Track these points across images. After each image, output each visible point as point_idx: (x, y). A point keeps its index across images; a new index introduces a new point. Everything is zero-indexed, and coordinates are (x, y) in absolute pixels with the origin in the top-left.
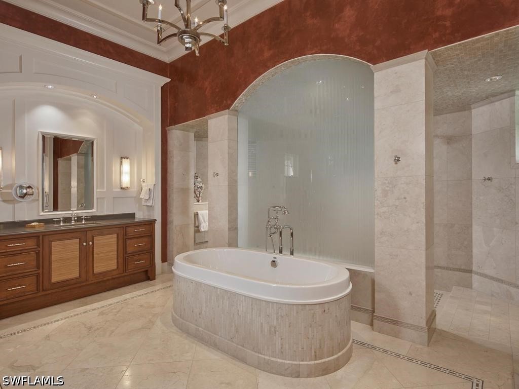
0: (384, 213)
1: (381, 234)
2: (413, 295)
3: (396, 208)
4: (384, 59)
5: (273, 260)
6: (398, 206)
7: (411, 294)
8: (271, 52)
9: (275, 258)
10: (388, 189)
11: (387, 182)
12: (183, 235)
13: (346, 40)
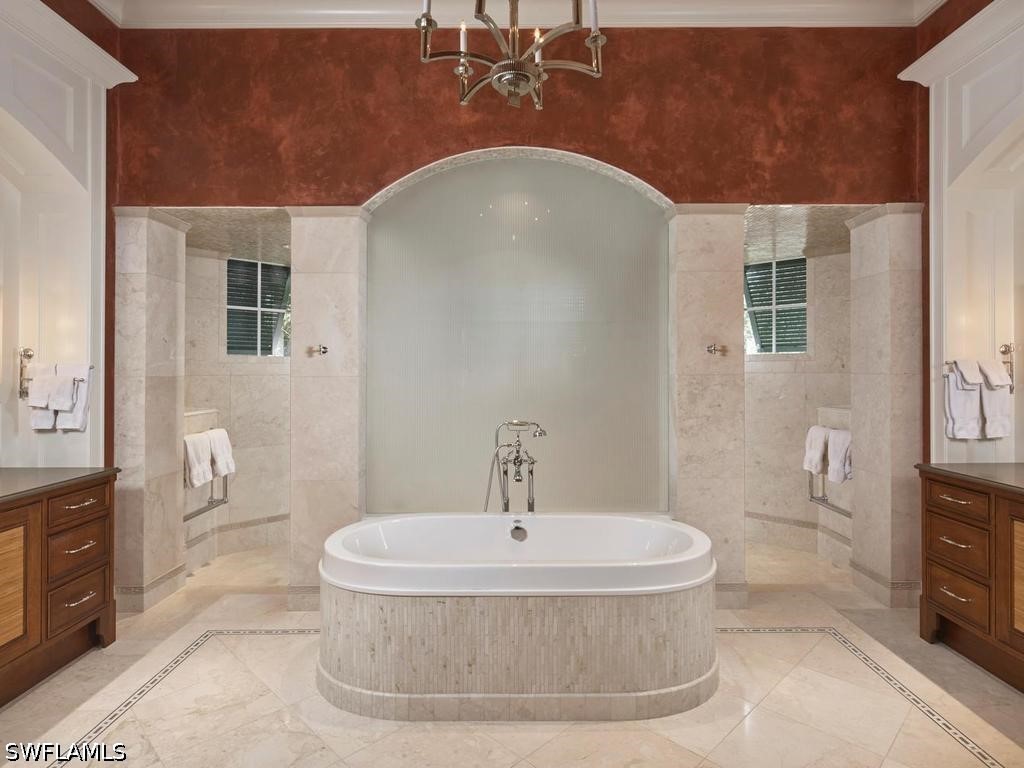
0: (691, 428)
1: (687, 460)
2: (731, 542)
3: (708, 420)
4: (689, 199)
5: (516, 525)
6: (709, 417)
7: (726, 541)
8: (477, 117)
9: (518, 521)
10: (697, 392)
11: (695, 381)
12: (163, 504)
13: (631, 148)
